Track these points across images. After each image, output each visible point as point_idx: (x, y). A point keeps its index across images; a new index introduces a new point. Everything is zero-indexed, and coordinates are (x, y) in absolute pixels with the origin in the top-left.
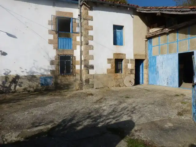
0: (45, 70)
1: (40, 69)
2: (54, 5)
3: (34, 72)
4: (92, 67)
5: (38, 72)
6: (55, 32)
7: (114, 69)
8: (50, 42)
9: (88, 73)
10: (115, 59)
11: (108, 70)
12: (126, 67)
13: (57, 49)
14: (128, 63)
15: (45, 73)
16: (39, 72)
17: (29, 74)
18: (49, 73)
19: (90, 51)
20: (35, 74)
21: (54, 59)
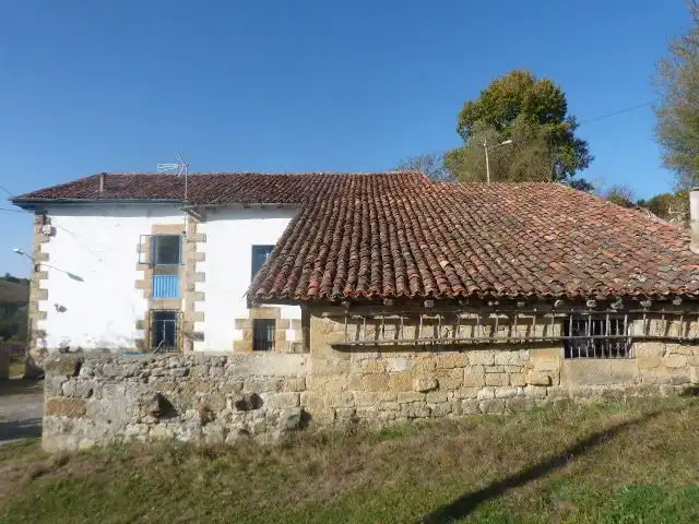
0: (127, 340)
1: (118, 338)
2: (149, 215)
3: (108, 343)
4: (201, 337)
5: (115, 344)
6: (146, 267)
7: (251, 341)
8: (139, 285)
9: (192, 348)
10: (255, 320)
11: (236, 343)
12: (283, 337)
13: (151, 297)
14: (288, 328)
15: (128, 346)
16: (115, 342)
17: (99, 346)
18: (133, 346)
19: (196, 303)
20: (109, 347)
21: (143, 318)
